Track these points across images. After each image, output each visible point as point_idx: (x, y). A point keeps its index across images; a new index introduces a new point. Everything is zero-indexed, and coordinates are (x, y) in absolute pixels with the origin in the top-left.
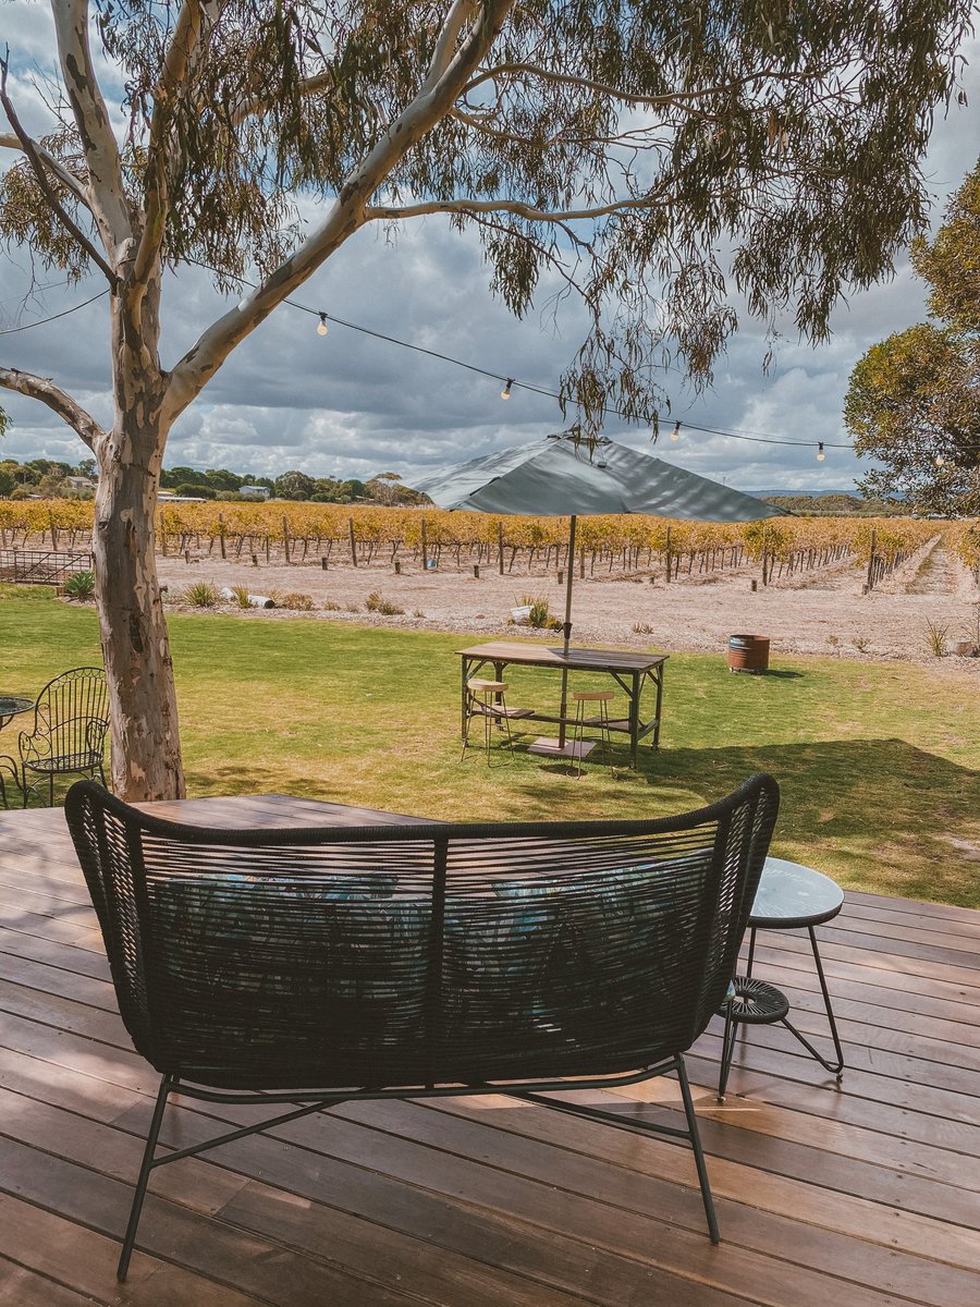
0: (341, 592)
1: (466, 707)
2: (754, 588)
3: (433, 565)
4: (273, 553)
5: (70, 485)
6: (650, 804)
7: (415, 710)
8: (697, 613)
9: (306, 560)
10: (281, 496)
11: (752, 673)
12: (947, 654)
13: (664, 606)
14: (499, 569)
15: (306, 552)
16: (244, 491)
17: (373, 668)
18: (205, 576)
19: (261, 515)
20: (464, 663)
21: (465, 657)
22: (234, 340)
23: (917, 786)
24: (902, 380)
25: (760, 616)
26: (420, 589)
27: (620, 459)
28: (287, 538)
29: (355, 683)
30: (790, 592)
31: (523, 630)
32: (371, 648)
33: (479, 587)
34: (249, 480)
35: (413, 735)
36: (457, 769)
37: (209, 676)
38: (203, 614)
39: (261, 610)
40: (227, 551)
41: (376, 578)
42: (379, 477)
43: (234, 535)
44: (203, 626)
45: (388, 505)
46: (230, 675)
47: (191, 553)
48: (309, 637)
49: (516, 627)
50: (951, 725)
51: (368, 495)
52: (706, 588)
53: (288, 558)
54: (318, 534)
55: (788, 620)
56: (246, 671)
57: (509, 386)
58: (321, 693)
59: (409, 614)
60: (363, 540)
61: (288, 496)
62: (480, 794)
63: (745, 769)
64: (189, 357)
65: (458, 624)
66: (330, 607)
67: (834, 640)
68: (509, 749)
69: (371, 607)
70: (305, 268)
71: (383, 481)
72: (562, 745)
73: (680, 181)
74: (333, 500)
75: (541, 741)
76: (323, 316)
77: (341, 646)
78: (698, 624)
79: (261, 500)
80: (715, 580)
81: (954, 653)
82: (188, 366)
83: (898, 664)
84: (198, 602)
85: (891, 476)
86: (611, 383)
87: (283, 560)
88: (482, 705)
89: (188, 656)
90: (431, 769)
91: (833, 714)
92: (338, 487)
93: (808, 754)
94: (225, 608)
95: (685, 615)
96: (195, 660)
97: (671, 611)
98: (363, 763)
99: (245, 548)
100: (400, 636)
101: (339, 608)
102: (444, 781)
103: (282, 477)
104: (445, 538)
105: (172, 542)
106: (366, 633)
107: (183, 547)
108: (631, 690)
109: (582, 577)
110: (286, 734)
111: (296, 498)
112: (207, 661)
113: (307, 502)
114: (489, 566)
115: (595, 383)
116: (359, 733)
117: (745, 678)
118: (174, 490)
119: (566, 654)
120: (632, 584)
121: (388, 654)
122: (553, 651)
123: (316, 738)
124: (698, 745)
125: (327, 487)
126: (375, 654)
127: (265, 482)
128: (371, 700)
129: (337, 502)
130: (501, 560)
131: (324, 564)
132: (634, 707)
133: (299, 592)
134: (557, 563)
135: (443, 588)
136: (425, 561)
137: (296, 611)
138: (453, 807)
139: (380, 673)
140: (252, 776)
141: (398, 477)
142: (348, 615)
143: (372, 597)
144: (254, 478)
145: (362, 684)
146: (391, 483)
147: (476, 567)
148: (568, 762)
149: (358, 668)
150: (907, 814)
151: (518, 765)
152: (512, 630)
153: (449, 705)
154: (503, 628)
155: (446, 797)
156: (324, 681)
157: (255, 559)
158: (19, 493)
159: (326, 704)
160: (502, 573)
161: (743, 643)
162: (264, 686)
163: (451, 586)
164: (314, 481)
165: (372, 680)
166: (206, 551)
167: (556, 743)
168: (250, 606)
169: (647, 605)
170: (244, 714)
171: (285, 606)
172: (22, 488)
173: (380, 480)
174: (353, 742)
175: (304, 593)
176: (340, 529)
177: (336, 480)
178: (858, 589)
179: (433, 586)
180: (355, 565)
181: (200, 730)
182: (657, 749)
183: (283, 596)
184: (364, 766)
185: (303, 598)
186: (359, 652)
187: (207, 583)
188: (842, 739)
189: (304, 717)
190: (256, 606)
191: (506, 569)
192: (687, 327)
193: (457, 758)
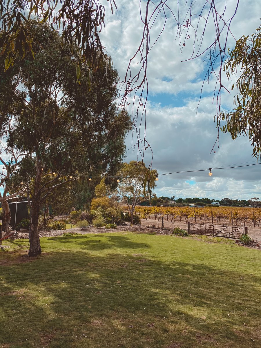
5: (169, 203)
10: (223, 205)
16: (213, 203)
34: (213, 201)
45: (255, 207)
51: (248, 204)
61: (225, 205)
71: (253, 200)
74: (238, 206)
79: (218, 206)
92: (239, 202)
103: (223, 200)
111: (228, 206)
113: (231, 207)
118: (195, 204)
125: (236, 202)
127: (218, 201)
141: (258, 199)
144: (215, 200)
146: (256, 201)
158: (158, 205)
164: (232, 201)
172: (159, 203)
177: (238, 200)
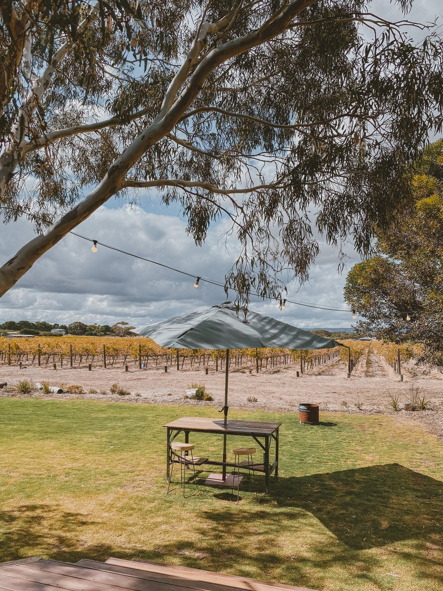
0: (98, 383)
1: (169, 458)
2: (298, 376)
3: (144, 366)
4: (65, 362)
6: (283, 521)
7: (138, 457)
8: (274, 389)
9: (81, 365)
10: (71, 333)
11: (311, 424)
12: (400, 410)
13: (258, 386)
14: (176, 367)
15: (81, 361)
16: (53, 331)
17: (114, 428)
18: (29, 376)
19: (59, 344)
20: (168, 432)
21: (169, 428)
22: (40, 252)
23: (423, 497)
24: (372, 280)
25: (304, 390)
26: (138, 379)
27: (253, 318)
28: (72, 355)
29: (104, 439)
30: (314, 377)
31: (193, 401)
32: (113, 415)
33: (168, 377)
34: (56, 326)
35: (138, 475)
36: (165, 501)
37: (22, 437)
38: (25, 398)
39: (55, 395)
40: (41, 362)
41: (116, 375)
42: (118, 324)
43: (45, 354)
44: (23, 405)
45: (121, 336)
46: (34, 436)
47: (23, 363)
48: (79, 410)
49: (189, 400)
50: (421, 453)
51: (112, 332)
52: (275, 375)
53: (72, 365)
54: (87, 353)
55: (318, 392)
56: (44, 434)
57: (198, 281)
58: (85, 447)
59: (133, 394)
60: (109, 355)
61: (74, 333)
62: (181, 520)
63: (328, 489)
64: (10, 262)
65: (159, 399)
66: (93, 392)
67: (345, 404)
68: (194, 483)
69: (113, 391)
70: (85, 212)
71: (120, 325)
72: (224, 479)
73: (291, 176)
74: (95, 335)
75: (212, 476)
76: (95, 242)
77: (97, 415)
78: (277, 395)
79: (61, 335)
80: (279, 371)
81: (403, 409)
82: (9, 267)
83: (379, 416)
84: (23, 391)
85: (369, 324)
86: (253, 279)
87: (69, 366)
88: (179, 457)
89: (12, 424)
90: (150, 502)
91: (361, 448)
92: (98, 328)
93: (358, 477)
94: (36, 394)
95: (269, 390)
96: (15, 427)
97: (262, 388)
98: (108, 499)
99: (51, 360)
100: (128, 408)
101: (96, 392)
102: (158, 510)
103: (71, 324)
104: (150, 353)
105: (14, 358)
106: (110, 407)
107: (19, 360)
108: (264, 446)
109: (217, 371)
110: (63, 478)
111: (78, 334)
112: (23, 427)
113: (83, 336)
114: (171, 366)
115: (245, 280)
116: (106, 475)
117: (309, 427)
118: (19, 332)
119: (225, 425)
120: (241, 374)
121: (122, 419)
122: (216, 423)
123: (81, 480)
124: (299, 474)
125: (93, 328)
126: (115, 419)
127: (63, 327)
128: (113, 451)
129: (97, 336)
130: (178, 363)
131: (90, 367)
132: (266, 456)
133: (76, 384)
134: (204, 364)
135: (150, 378)
136: (140, 364)
137: (74, 395)
138: (166, 532)
139: (118, 432)
140: (38, 512)
141: (127, 324)
142: (101, 396)
143: (114, 386)
144: (58, 325)
145: (108, 440)
146: (123, 326)
147: (166, 367)
148: (229, 491)
149: (106, 429)
150: (427, 519)
151: (201, 495)
152: (187, 402)
153: (157, 452)
154: (182, 400)
155: (161, 523)
156: (87, 438)
157: (55, 366)
159: (87, 454)
160: (178, 369)
161: (306, 408)
162: (53, 443)
163: (154, 377)
164: (87, 326)
165: (114, 436)
166: (31, 362)
167: (220, 477)
168: (50, 392)
169: (250, 385)
170: (39, 464)
171: (68, 392)
173: (119, 325)
174: (102, 482)
175: (79, 385)
176: (98, 350)
177: (97, 325)
178: (345, 374)
179: (145, 377)
180: (105, 367)
181: (11, 477)
182: (277, 478)
183: (68, 386)
184: (109, 501)
185: (78, 388)
186: (106, 419)
187: (29, 379)
188: (371, 465)
189: (74, 464)
190: (53, 392)
191: (180, 367)
192: (293, 251)
193: (164, 491)
